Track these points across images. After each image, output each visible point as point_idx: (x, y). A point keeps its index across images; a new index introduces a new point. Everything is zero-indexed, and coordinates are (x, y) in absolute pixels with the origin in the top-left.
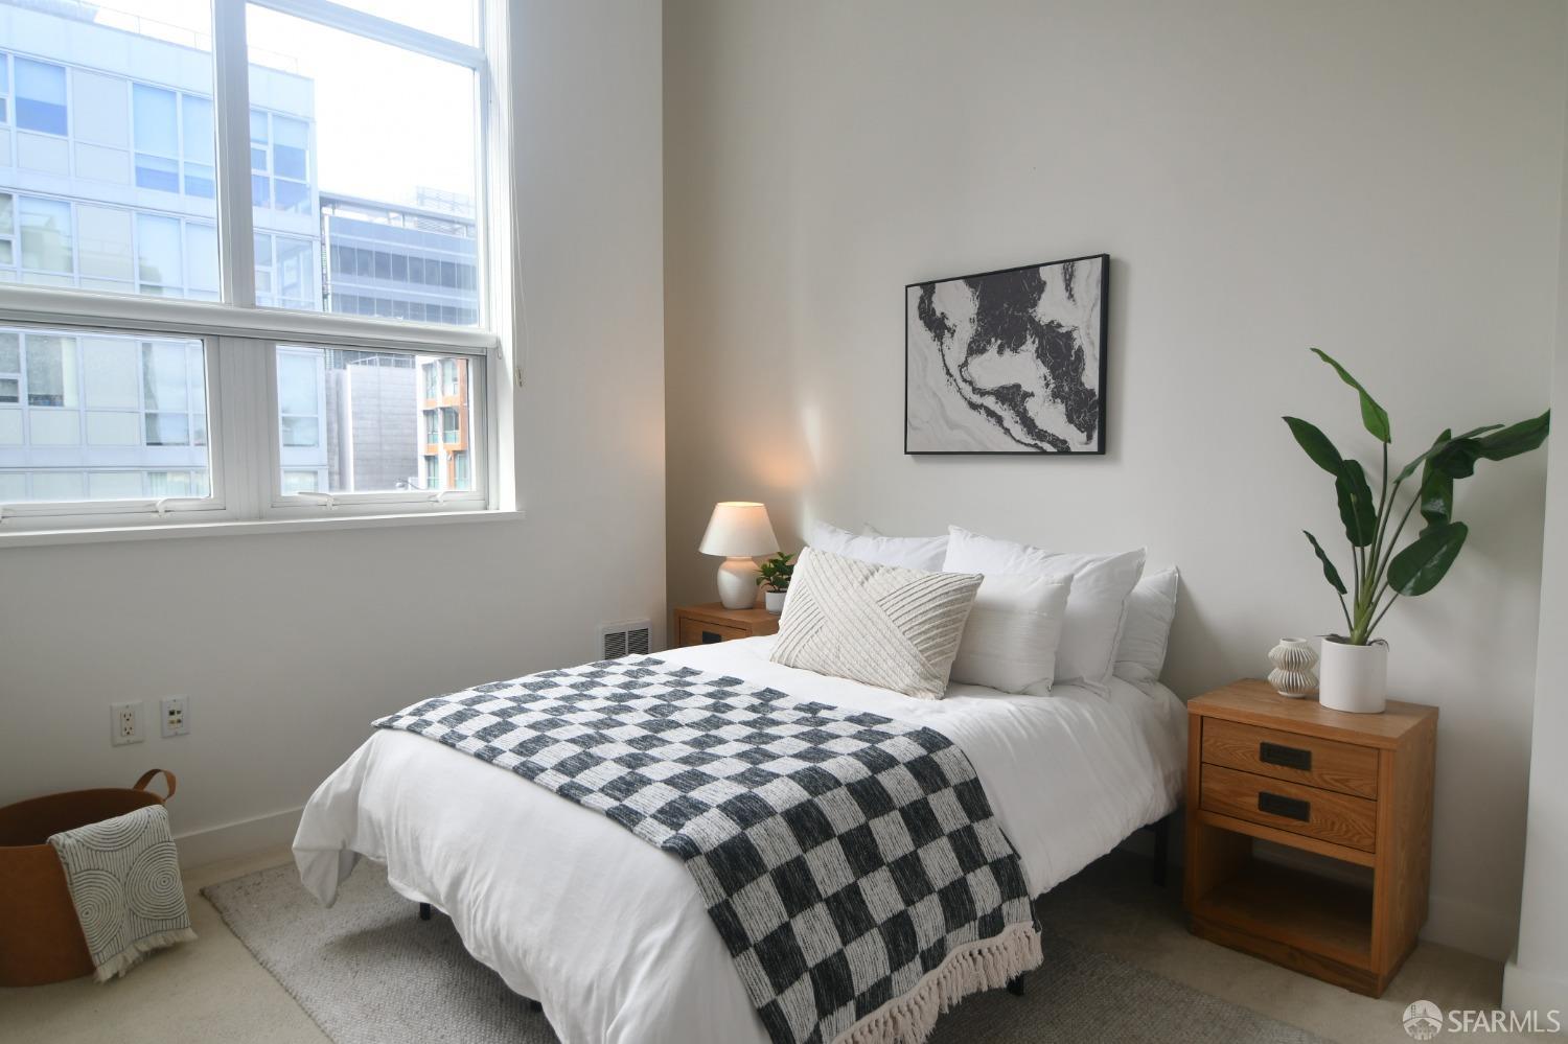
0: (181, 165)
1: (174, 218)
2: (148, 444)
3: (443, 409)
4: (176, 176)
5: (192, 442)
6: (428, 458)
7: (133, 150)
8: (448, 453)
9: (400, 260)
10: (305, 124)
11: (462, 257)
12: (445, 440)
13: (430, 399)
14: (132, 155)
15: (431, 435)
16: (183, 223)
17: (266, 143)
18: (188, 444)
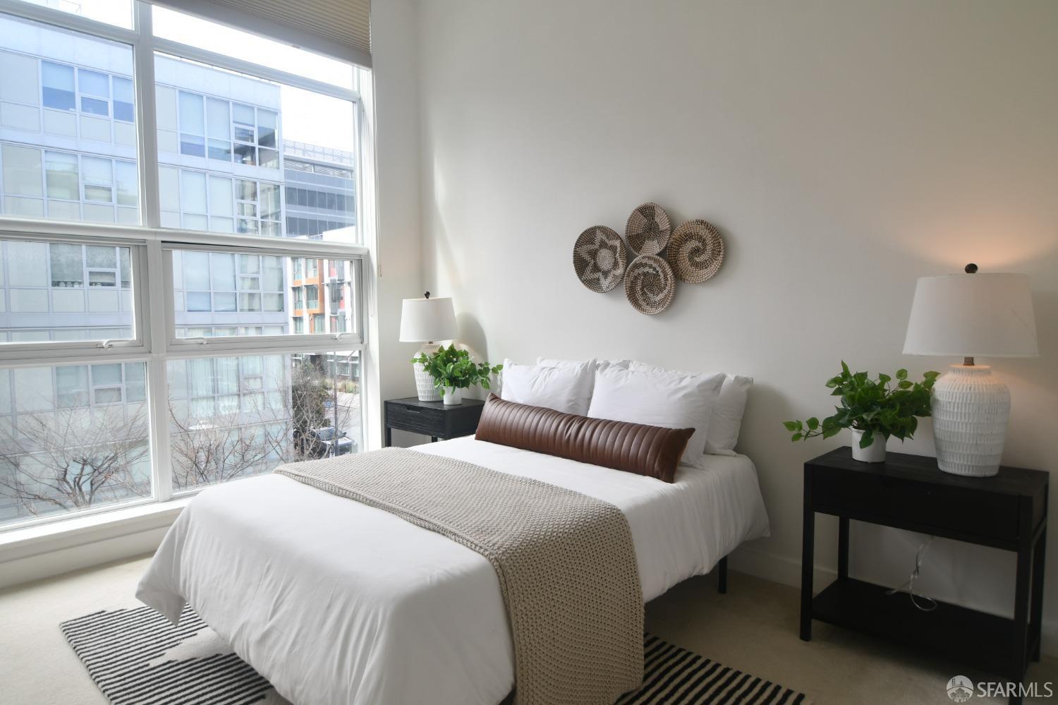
0: (206, 140)
1: (202, 172)
2: (189, 311)
3: (305, 286)
4: (203, 146)
5: (213, 309)
6: (295, 319)
7: (179, 132)
8: (310, 315)
9: (312, 194)
10: (275, 113)
11: (345, 190)
12: (308, 307)
13: (296, 279)
14: (179, 134)
15: (297, 303)
16: (207, 175)
17: (253, 126)
18: (210, 311)
